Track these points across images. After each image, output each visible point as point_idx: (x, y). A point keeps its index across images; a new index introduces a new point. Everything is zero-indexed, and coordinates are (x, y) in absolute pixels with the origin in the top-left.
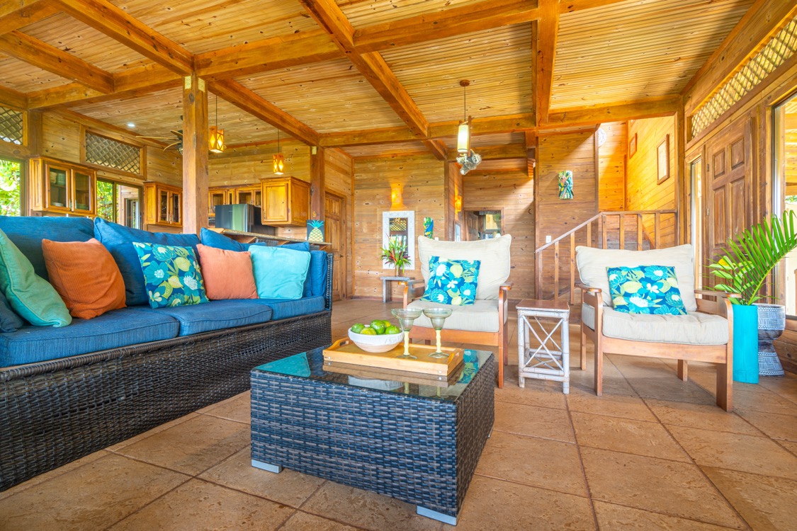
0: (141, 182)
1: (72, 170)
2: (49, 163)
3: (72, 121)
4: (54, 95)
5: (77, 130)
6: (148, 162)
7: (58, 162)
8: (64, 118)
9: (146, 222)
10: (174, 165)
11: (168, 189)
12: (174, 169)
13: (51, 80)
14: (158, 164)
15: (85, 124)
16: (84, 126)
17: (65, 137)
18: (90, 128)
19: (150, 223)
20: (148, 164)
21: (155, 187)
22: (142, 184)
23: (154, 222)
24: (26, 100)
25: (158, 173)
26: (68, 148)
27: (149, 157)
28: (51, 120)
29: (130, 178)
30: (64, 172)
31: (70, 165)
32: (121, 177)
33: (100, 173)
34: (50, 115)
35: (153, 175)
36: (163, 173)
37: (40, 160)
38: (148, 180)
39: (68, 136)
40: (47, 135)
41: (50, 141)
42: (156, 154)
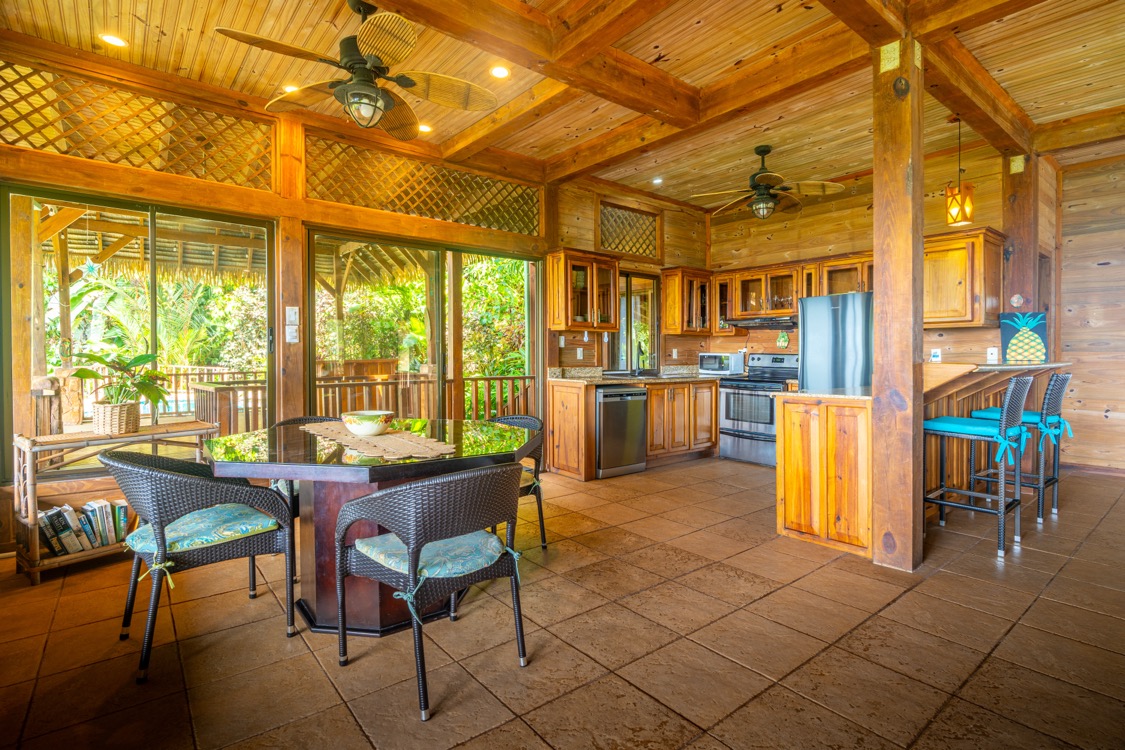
0: (656, 269)
1: (594, 264)
2: (573, 258)
3: (586, 190)
4: (587, 153)
5: (592, 202)
6: (666, 236)
7: (580, 254)
8: (579, 188)
9: (664, 332)
10: (695, 236)
11: (695, 275)
12: (694, 241)
13: (593, 128)
14: (680, 238)
15: (598, 191)
16: (599, 195)
17: (580, 215)
18: (605, 196)
19: (671, 332)
20: (666, 239)
21: (680, 275)
22: (659, 271)
23: (679, 332)
24: (544, 170)
25: (677, 252)
26: (582, 232)
27: (666, 228)
28: (567, 193)
29: (646, 265)
30: (583, 269)
31: (593, 256)
32: (636, 264)
33: (624, 265)
34: (566, 186)
35: (672, 255)
36: (682, 251)
37: (562, 256)
38: (667, 266)
39: (582, 213)
40: (562, 216)
41: (565, 225)
42: (674, 222)
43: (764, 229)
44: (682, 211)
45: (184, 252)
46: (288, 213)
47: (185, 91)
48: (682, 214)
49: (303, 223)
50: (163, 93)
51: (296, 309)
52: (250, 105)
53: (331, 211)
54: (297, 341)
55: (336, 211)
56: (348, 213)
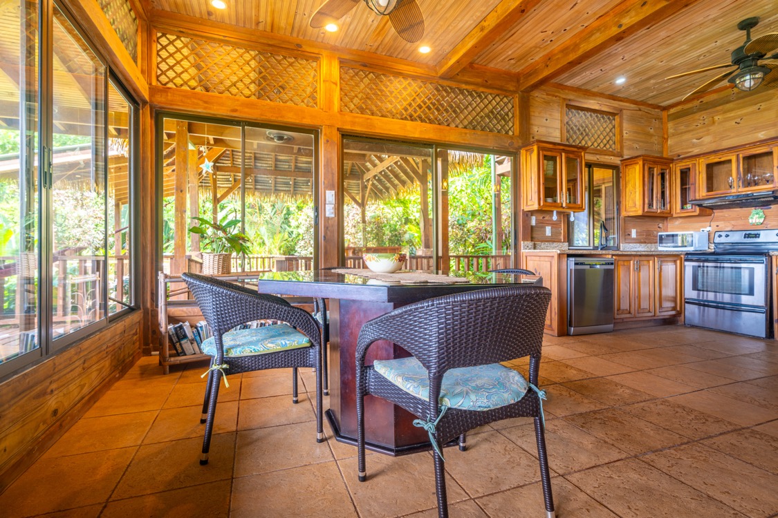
0: (616, 161)
1: (563, 154)
2: (544, 149)
3: (553, 96)
5: (558, 106)
6: (625, 132)
7: (551, 146)
8: (547, 95)
9: (624, 214)
10: (652, 131)
11: (655, 163)
12: (652, 136)
14: (638, 133)
15: (564, 97)
16: (564, 99)
17: (548, 116)
18: (570, 100)
19: (632, 214)
20: (625, 135)
21: (641, 163)
22: (619, 162)
23: (640, 213)
24: (518, 81)
25: (636, 145)
26: (551, 130)
27: (625, 125)
28: (537, 99)
29: (607, 157)
30: (553, 159)
31: (562, 147)
32: (598, 157)
34: (536, 93)
35: (631, 148)
36: (640, 144)
37: (535, 148)
38: (625, 157)
39: (550, 115)
40: (533, 118)
41: (536, 125)
42: (632, 120)
43: (732, 114)
44: (640, 110)
45: (275, 184)
46: (328, 123)
47: (262, 41)
48: (640, 112)
49: (338, 129)
50: (250, 43)
51: (333, 192)
52: (304, 46)
53: (357, 120)
54: (333, 216)
55: (361, 120)
56: (369, 121)
